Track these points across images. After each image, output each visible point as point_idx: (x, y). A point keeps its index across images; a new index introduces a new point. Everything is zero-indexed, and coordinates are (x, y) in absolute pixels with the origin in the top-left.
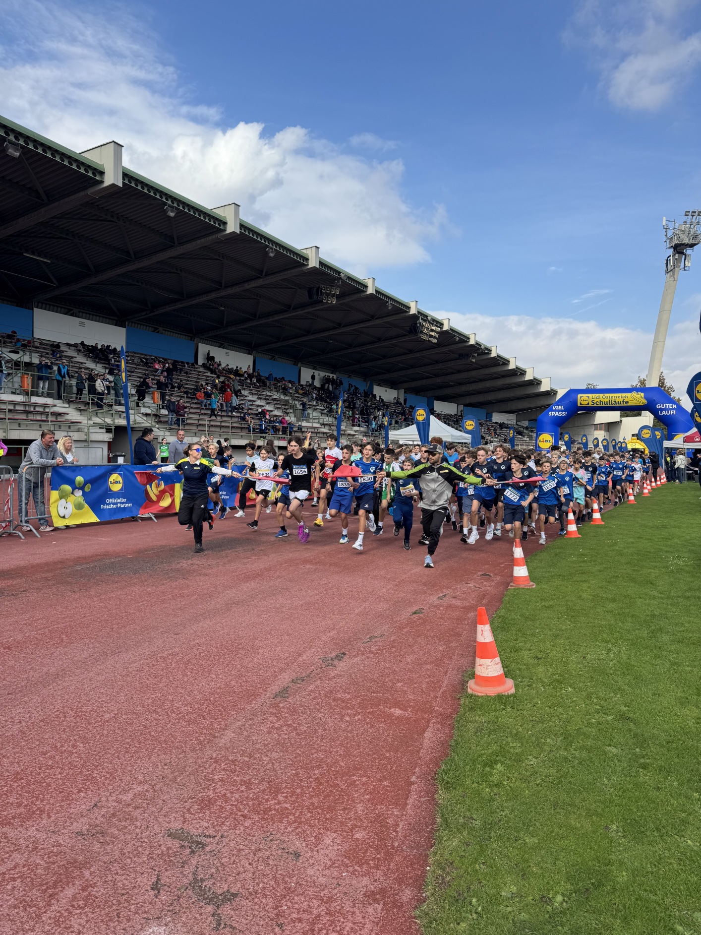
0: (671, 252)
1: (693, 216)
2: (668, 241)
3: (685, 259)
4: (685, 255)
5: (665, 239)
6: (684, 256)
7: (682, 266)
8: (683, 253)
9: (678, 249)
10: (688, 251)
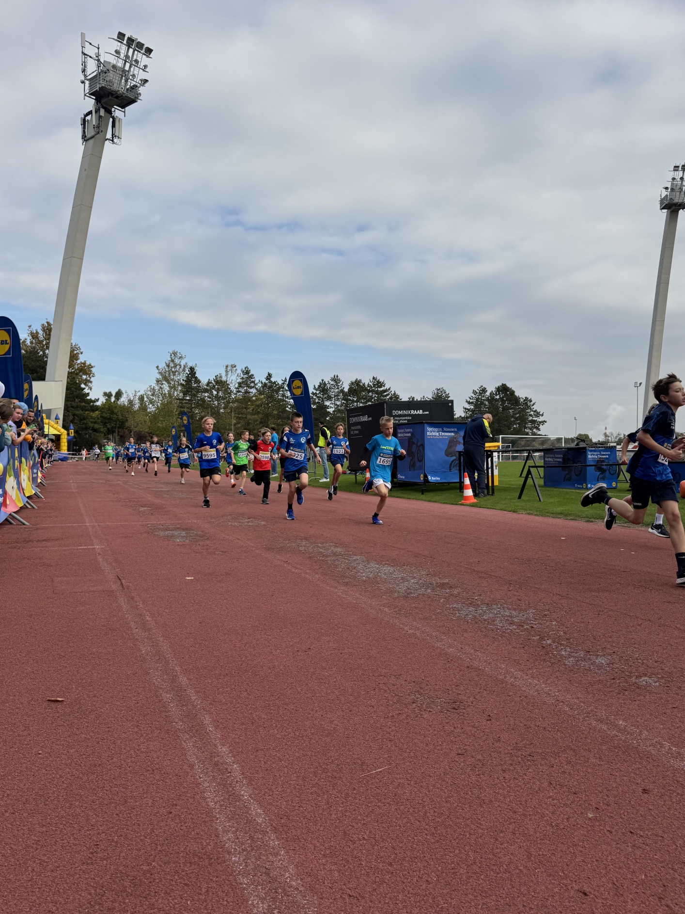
0: (90, 104)
1: (129, 47)
2: (87, 82)
3: (114, 126)
4: (114, 118)
5: (83, 78)
6: (111, 120)
7: (109, 135)
8: (109, 112)
9: (103, 101)
10: (117, 112)
